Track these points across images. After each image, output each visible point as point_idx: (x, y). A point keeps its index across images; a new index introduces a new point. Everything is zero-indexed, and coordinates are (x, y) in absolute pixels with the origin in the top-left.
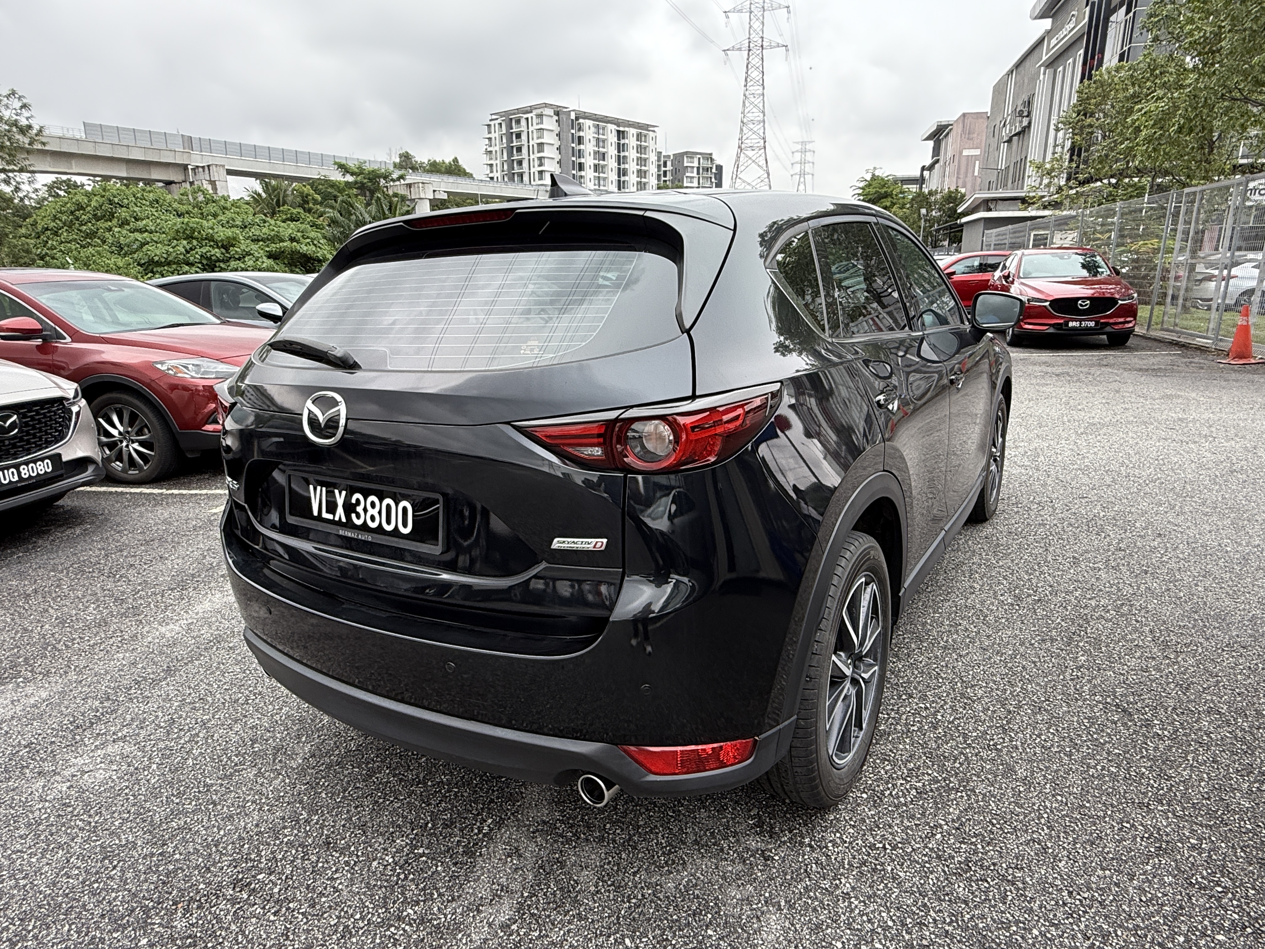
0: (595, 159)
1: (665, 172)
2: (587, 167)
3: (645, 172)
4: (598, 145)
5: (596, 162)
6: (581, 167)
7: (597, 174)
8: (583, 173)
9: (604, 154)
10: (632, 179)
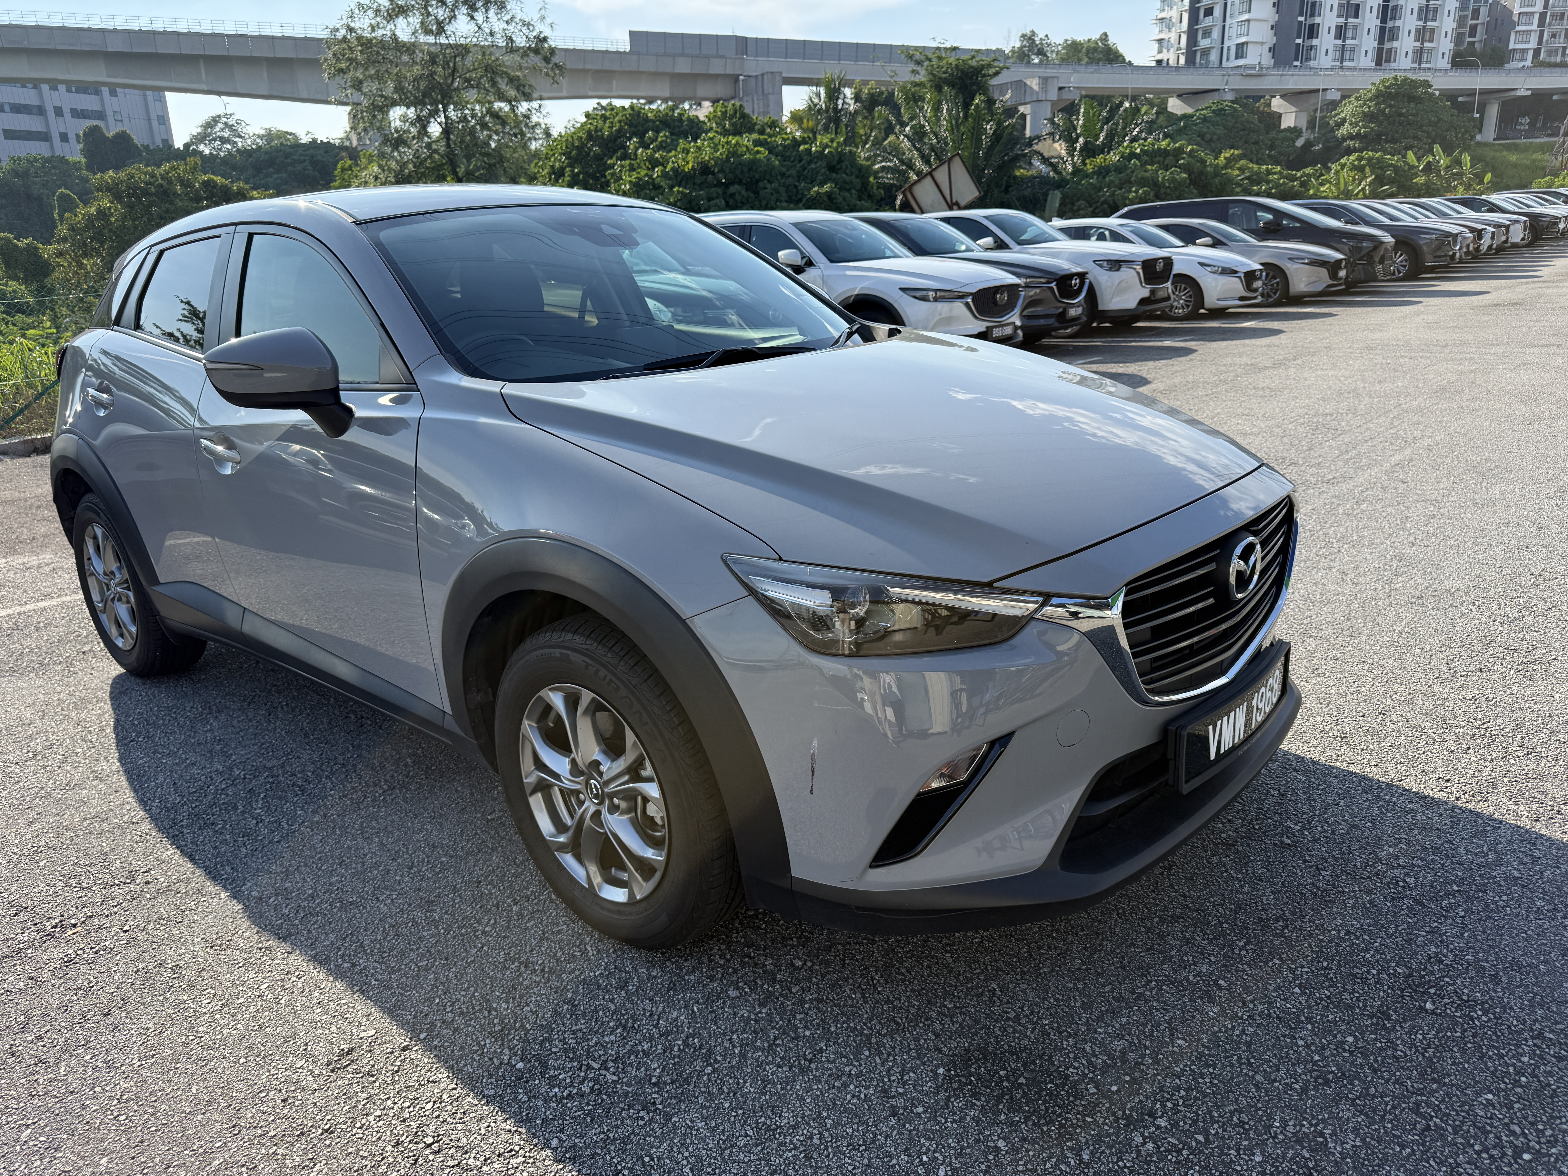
0: (1339, 16)
1: (1473, 29)
2: (1323, 31)
3: (1432, 31)
5: (1342, 20)
6: (1313, 31)
7: (1340, 42)
8: (1315, 42)
10: (1406, 44)
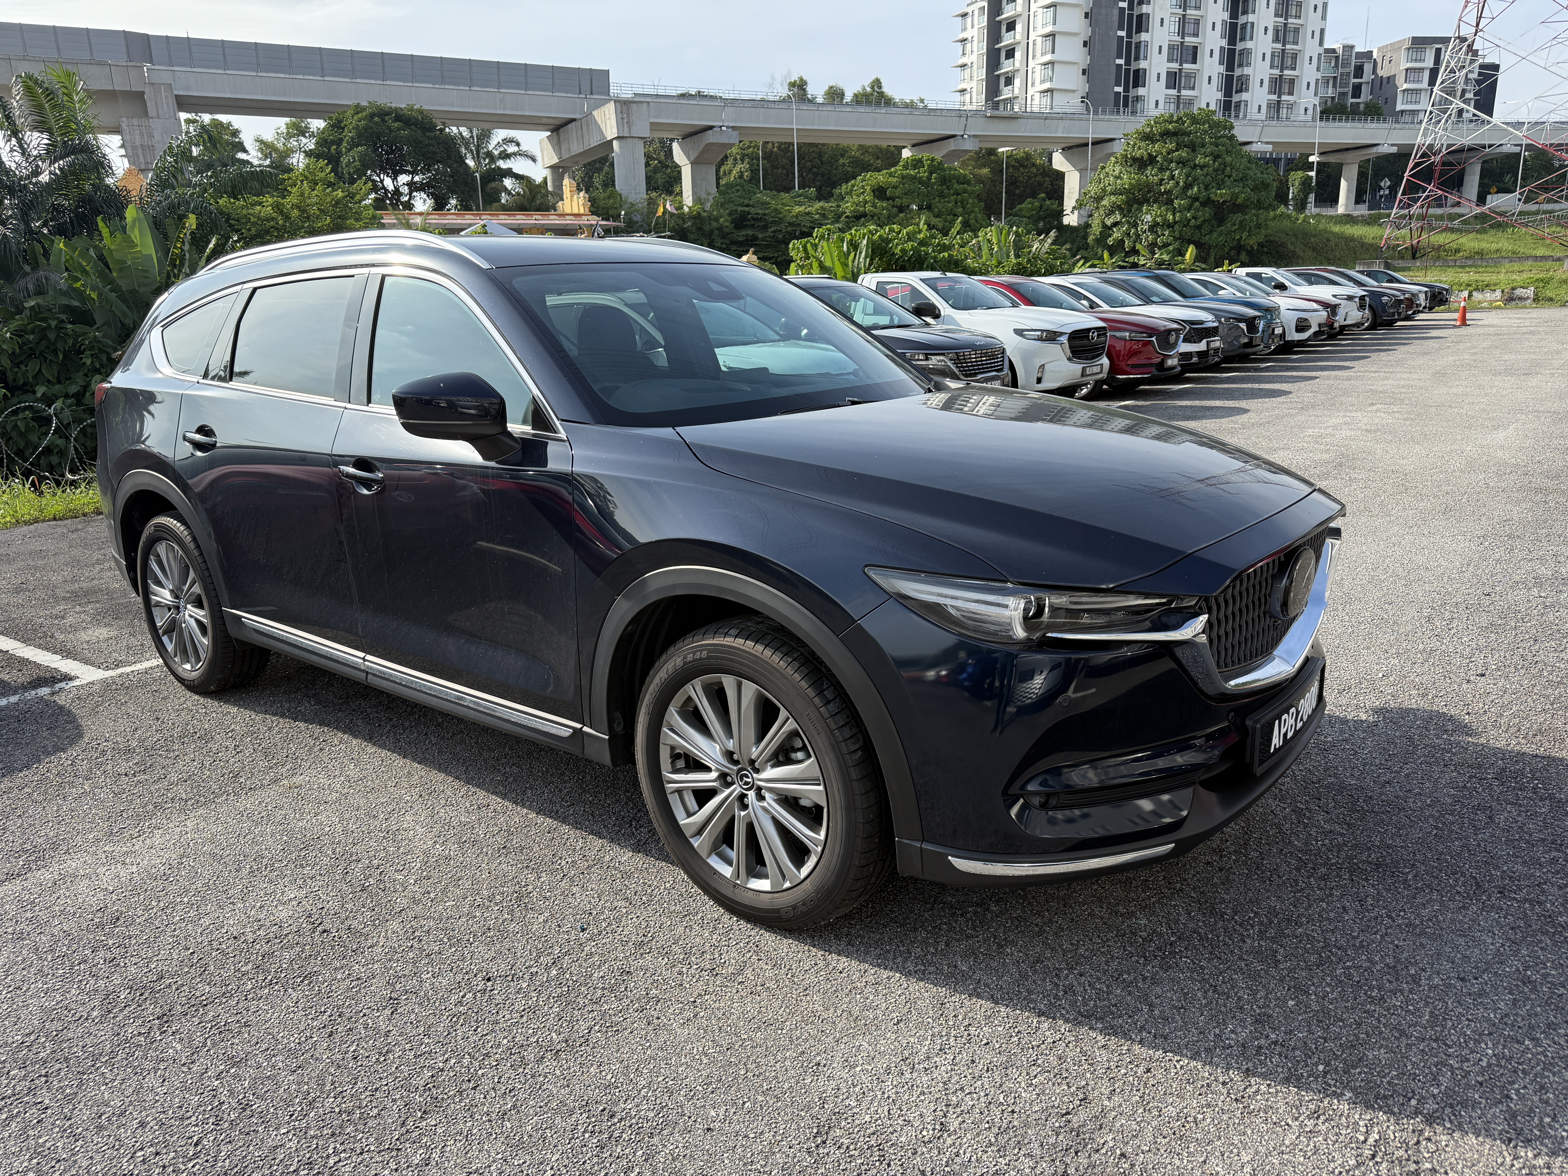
4: (1182, 33)
9: (1195, 48)
10: (1258, 96)
